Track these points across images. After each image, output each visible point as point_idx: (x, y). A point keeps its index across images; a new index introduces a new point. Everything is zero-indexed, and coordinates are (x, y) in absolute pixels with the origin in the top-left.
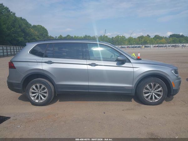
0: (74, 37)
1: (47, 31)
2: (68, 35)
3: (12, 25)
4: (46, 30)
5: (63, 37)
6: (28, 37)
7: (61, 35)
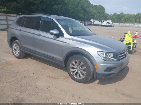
0: (126, 14)
1: (105, 10)
2: (122, 13)
3: (77, 6)
4: (104, 8)
5: (117, 14)
6: (87, 14)
7: (115, 13)
